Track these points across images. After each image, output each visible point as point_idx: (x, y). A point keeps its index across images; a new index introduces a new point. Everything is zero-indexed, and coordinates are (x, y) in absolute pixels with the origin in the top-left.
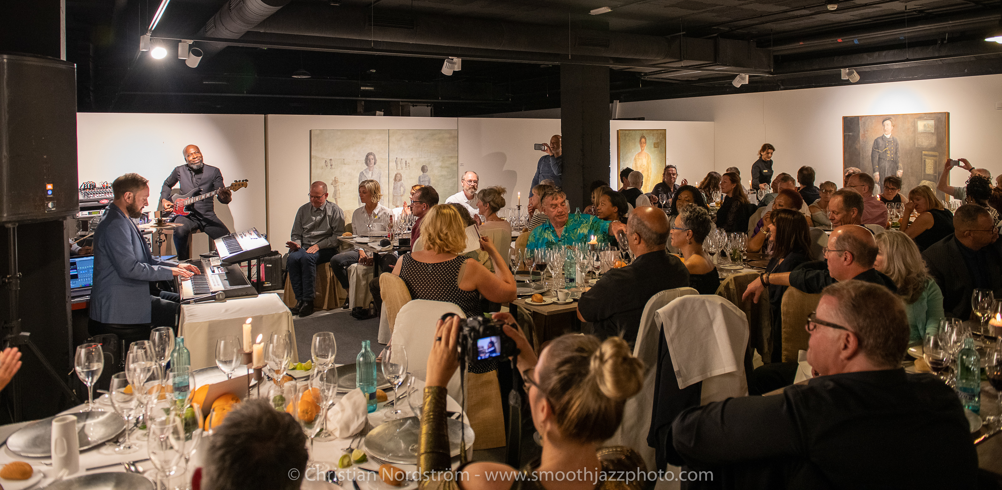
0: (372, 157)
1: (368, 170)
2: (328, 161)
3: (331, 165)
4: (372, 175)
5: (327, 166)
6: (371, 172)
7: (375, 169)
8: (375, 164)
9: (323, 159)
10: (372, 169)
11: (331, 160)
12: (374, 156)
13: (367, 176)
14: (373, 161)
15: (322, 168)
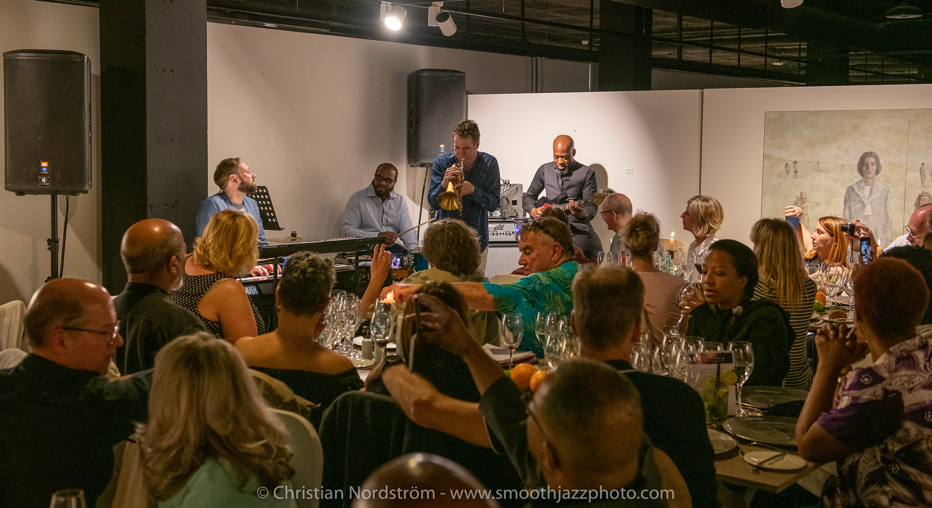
0: (872, 160)
1: (863, 184)
2: (791, 165)
3: (796, 172)
4: (871, 193)
5: (788, 172)
6: (868, 188)
7: (877, 183)
8: (877, 172)
9: (782, 160)
10: (870, 181)
11: (795, 162)
12: (877, 158)
13: (860, 194)
14: (875, 167)
15: (780, 175)
